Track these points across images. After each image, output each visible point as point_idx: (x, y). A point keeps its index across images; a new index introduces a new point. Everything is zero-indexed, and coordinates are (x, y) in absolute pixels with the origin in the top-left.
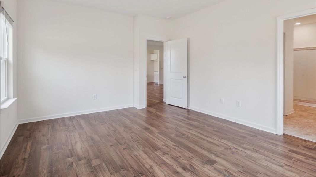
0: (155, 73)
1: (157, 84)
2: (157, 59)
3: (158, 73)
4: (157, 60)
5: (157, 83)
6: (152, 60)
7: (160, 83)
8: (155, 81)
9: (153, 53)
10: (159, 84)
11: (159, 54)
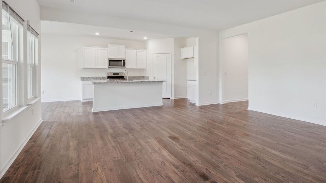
0: (189, 82)
1: (193, 105)
2: (192, 56)
3: (197, 83)
4: (193, 58)
5: (194, 102)
6: (182, 59)
7: (199, 102)
8: (189, 97)
9: (184, 46)
10: (197, 104)
11: (197, 48)
